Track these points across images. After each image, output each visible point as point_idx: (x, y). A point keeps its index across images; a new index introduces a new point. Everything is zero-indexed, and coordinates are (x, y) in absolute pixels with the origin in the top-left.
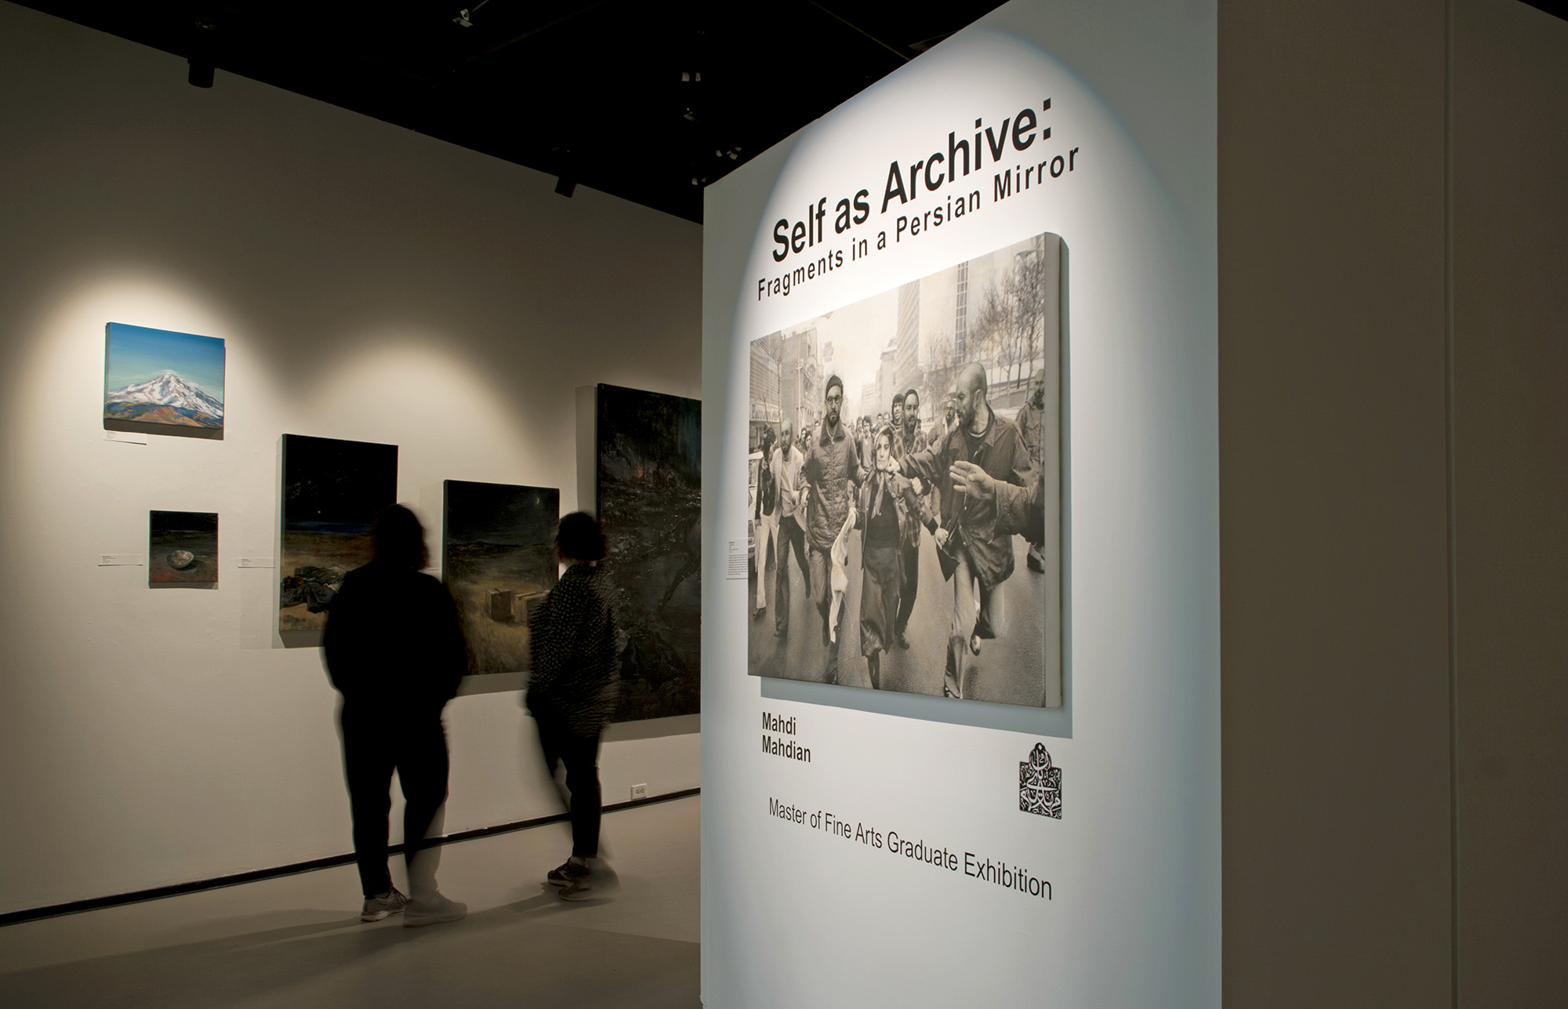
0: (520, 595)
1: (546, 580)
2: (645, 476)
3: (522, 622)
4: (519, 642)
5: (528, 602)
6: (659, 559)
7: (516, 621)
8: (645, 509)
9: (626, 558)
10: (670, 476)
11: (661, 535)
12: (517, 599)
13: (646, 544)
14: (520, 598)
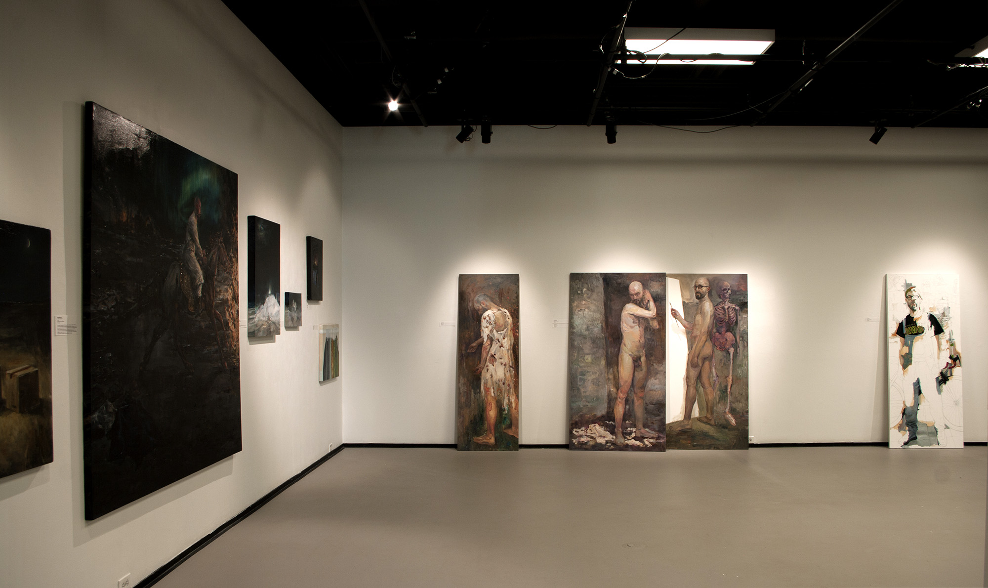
0: (10, 372)
1: (39, 349)
2: (129, 220)
3: (15, 407)
4: (10, 435)
5: (21, 379)
6: (140, 317)
7: (8, 406)
8: (129, 259)
9: (113, 317)
10: (148, 223)
11: (142, 289)
12: (8, 377)
13: (129, 300)
14: (11, 375)
